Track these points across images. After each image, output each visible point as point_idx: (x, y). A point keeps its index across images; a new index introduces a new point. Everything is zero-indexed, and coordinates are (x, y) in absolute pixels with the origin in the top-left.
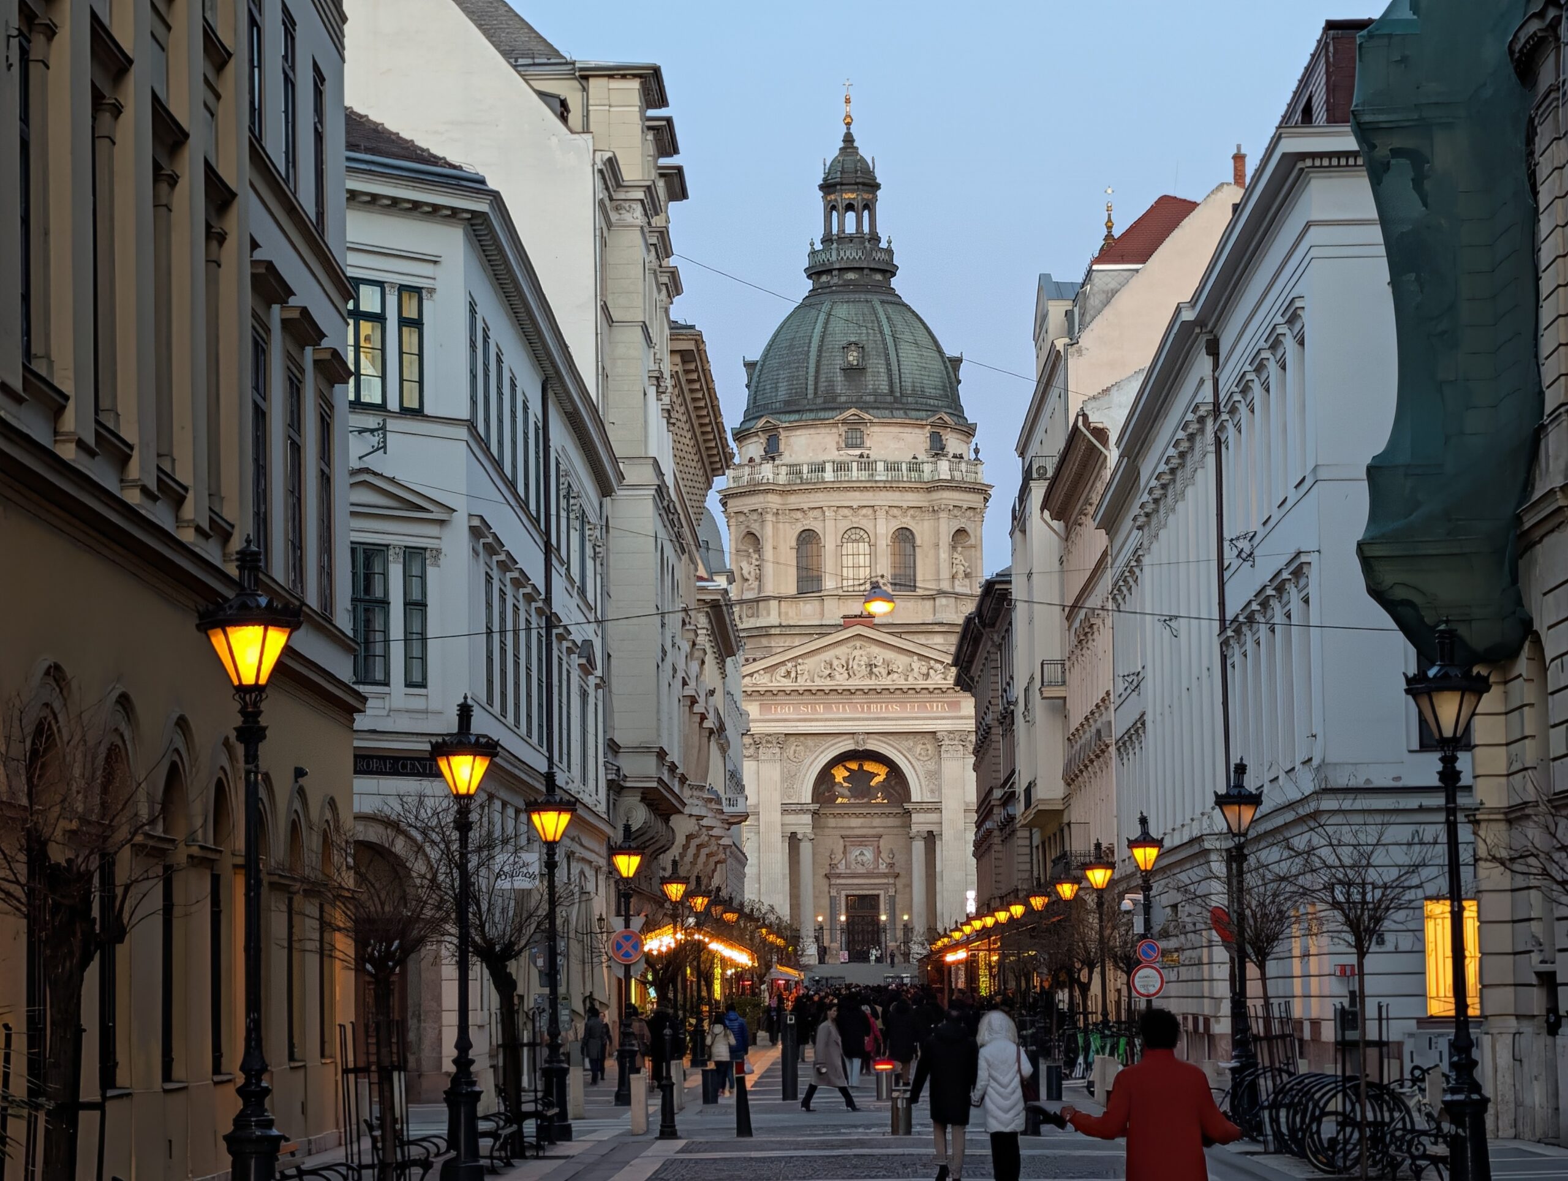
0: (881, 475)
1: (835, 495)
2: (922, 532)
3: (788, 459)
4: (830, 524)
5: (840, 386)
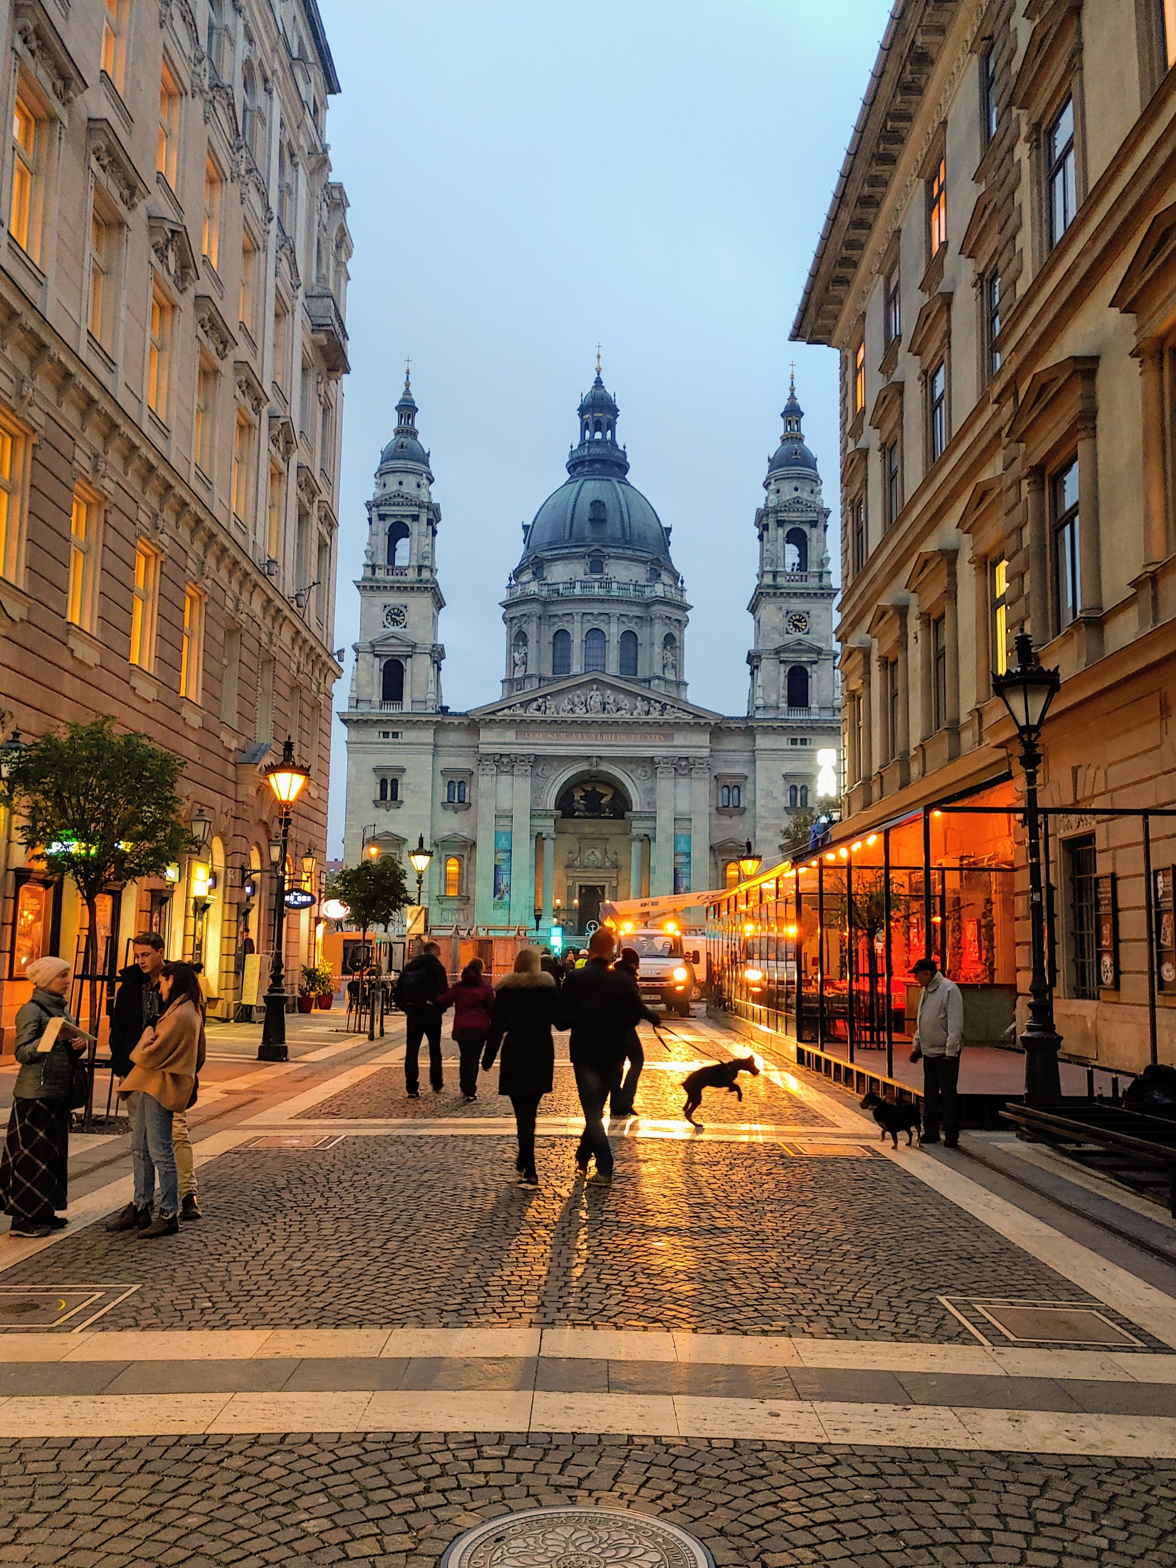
0: (615, 592)
1: (582, 605)
2: (642, 634)
3: (549, 581)
4: (577, 626)
5: (588, 531)
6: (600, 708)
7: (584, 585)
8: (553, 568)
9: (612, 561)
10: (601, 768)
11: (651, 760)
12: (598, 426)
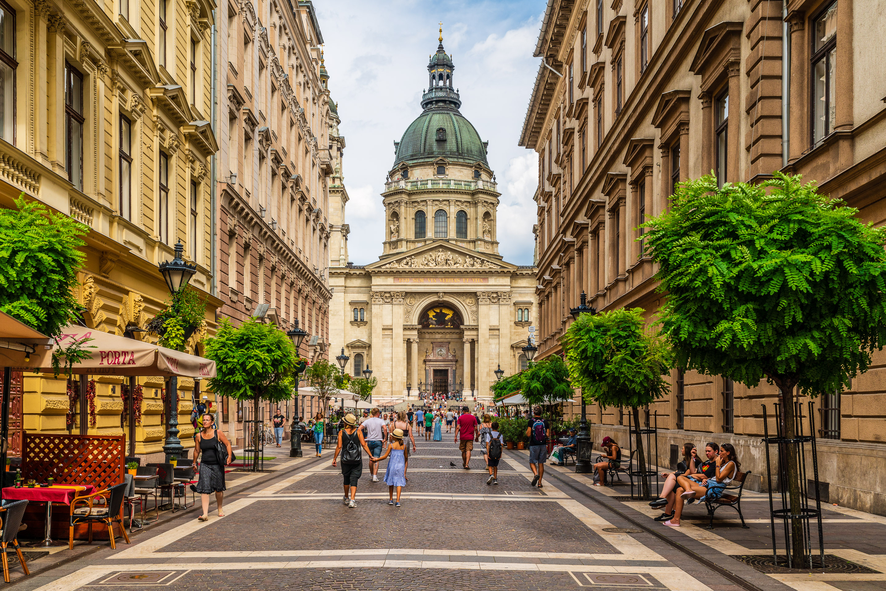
0: (453, 186)
1: (432, 195)
2: (470, 212)
3: (411, 180)
4: (430, 208)
5: (435, 148)
6: (444, 263)
7: (434, 182)
8: (414, 171)
9: (451, 166)
10: (444, 299)
11: (475, 294)
12: (441, 77)
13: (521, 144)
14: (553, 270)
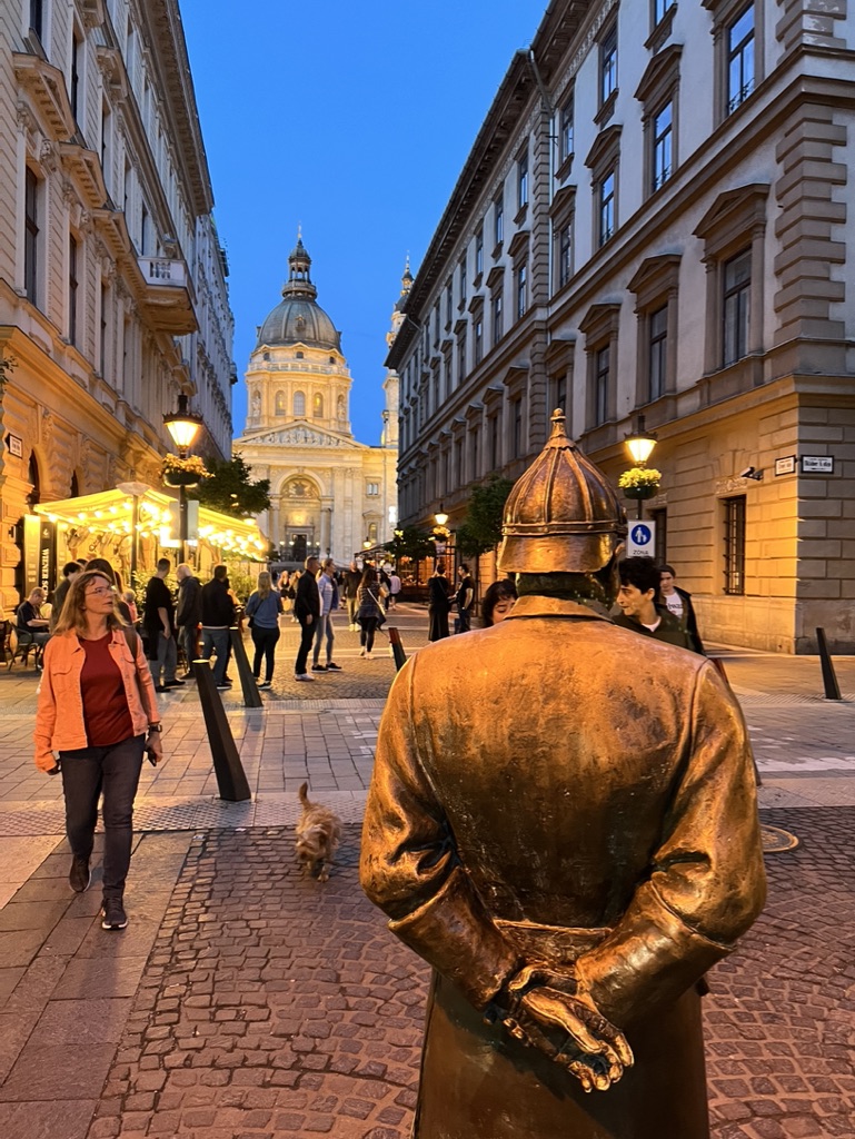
0: (310, 370)
1: (292, 377)
2: (326, 396)
3: (273, 362)
4: (289, 389)
5: (295, 335)
6: (303, 440)
7: (294, 366)
8: (275, 355)
9: (309, 352)
10: (304, 472)
11: (331, 469)
12: (300, 270)
13: (386, 365)
14: (411, 469)
